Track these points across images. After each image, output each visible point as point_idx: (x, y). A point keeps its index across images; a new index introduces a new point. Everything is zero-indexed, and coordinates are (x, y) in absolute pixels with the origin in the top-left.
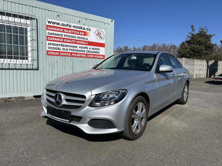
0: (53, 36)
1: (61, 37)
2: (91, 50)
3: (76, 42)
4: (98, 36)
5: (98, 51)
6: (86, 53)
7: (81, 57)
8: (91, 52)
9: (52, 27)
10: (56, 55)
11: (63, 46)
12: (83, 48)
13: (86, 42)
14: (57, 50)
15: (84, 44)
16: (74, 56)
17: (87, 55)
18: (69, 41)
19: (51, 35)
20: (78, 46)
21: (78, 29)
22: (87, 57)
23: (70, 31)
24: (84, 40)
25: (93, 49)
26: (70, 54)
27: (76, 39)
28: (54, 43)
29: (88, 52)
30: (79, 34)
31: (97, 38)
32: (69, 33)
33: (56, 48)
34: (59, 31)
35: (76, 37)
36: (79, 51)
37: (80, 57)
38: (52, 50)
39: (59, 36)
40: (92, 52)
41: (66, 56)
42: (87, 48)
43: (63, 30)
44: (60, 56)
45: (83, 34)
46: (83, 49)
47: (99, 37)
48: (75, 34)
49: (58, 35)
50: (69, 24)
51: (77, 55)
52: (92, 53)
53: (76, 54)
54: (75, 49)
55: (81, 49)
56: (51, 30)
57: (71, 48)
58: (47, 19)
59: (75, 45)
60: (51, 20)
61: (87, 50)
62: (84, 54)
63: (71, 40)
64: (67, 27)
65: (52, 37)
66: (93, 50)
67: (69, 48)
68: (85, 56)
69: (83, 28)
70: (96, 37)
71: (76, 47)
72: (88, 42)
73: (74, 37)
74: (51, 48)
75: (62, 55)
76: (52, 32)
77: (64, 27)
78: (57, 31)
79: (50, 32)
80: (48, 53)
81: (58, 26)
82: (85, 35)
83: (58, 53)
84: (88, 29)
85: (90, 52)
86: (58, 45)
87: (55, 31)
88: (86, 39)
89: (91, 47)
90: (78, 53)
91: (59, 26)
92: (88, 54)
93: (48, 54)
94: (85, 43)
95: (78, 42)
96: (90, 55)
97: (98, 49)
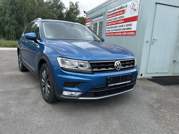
1: (112, 21)
2: (126, 27)
3: (117, 22)
4: (132, 9)
5: (130, 27)
6: (122, 31)
10: (109, 35)
16: (115, 35)
18: (114, 23)
20: (118, 25)
21: (120, 10)
22: (122, 35)
23: (115, 14)
24: (122, 18)
25: (127, 25)
26: (114, 33)
27: (118, 19)
28: (109, 27)
30: (120, 14)
31: (131, 11)
36: (118, 30)
37: (118, 35)
40: (126, 29)
41: (112, 35)
42: (122, 26)
43: (113, 15)
44: (110, 35)
45: (122, 12)
46: (120, 28)
48: (118, 15)
49: (110, 20)
50: (115, 9)
53: (117, 33)
54: (117, 28)
57: (115, 29)
60: (109, 11)
62: (120, 32)
63: (115, 21)
65: (108, 23)
67: (113, 29)
68: (121, 34)
69: (122, 7)
71: (117, 27)
72: (124, 19)
73: (116, 18)
79: (108, 19)
81: (111, 13)
82: (123, 14)
84: (125, 6)
89: (125, 24)
94: (121, 21)
95: (118, 22)
96: (124, 32)
97: (131, 25)
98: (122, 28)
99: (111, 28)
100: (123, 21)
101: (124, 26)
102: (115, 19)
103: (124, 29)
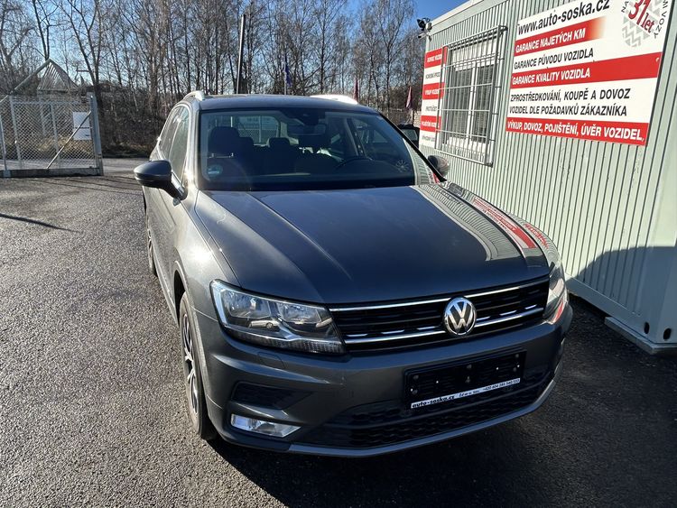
0: (521, 70)
1: (533, 68)
2: (598, 103)
3: (560, 76)
4: (635, 21)
5: (621, 103)
6: (579, 117)
8: (595, 111)
9: (522, 42)
10: (519, 130)
12: (574, 96)
13: (586, 67)
16: (547, 133)
17: (579, 130)
18: (545, 78)
20: (564, 89)
21: (573, 22)
22: (580, 137)
23: (552, 39)
24: (584, 60)
25: (604, 94)
26: (541, 125)
29: (584, 112)
30: (574, 41)
31: (629, 31)
32: (550, 47)
35: (563, 57)
36: (563, 111)
37: (562, 135)
40: (598, 111)
41: (533, 132)
42: (583, 94)
43: (540, 43)
44: (524, 131)
45: (582, 33)
46: (572, 103)
47: (638, 23)
48: (563, 44)
49: (528, 63)
51: (558, 128)
52: (597, 118)
53: (555, 122)
54: (556, 103)
55: (568, 104)
57: (547, 103)
58: (519, 22)
59: (556, 88)
61: (585, 103)
62: (573, 122)
63: (548, 71)
66: (606, 102)
67: (541, 103)
68: (573, 130)
69: (585, 10)
70: (625, 28)
71: (556, 96)
72: (593, 66)
73: (556, 58)
74: (514, 110)
75: (527, 131)
76: (521, 59)
77: (542, 30)
78: (529, 51)
79: (518, 59)
80: (508, 125)
82: (587, 38)
83: (520, 125)
84: (600, 5)
85: (592, 110)
86: (523, 98)
87: (526, 52)
88: (587, 54)
89: (598, 87)
90: (558, 122)
91: (535, 32)
92: (584, 122)
94: (579, 74)
95: (564, 76)
96: (590, 123)
97: (625, 94)
98: (581, 102)
99: (531, 97)
100: (588, 74)
101: (590, 95)
102: (547, 60)
103: (590, 111)
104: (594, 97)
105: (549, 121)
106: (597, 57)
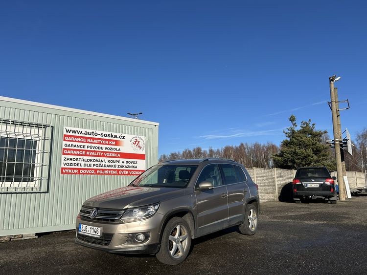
0: (72, 148)
1: (83, 149)
2: (125, 164)
3: (103, 154)
5: (135, 165)
6: (117, 168)
7: (110, 174)
9: (71, 136)
10: (77, 173)
11: (85, 160)
12: (113, 161)
13: (117, 153)
14: (76, 167)
15: (115, 157)
16: (99, 174)
17: (118, 172)
18: (93, 154)
19: (69, 148)
20: (106, 159)
21: (107, 138)
22: (119, 174)
23: (96, 141)
24: (116, 151)
25: (127, 162)
26: (94, 171)
27: (104, 150)
28: (73, 157)
29: (119, 167)
30: (109, 144)
31: (134, 147)
32: (95, 143)
33: (74, 165)
34: (80, 142)
35: (104, 148)
36: (108, 166)
37: (108, 174)
38: (69, 167)
39: (80, 148)
40: (126, 167)
41: (89, 173)
42: (119, 162)
43: (87, 140)
44: (79, 173)
45: (114, 143)
46: (113, 164)
47: (137, 146)
48: (103, 144)
49: (78, 146)
50: (95, 132)
51: (105, 172)
52: (126, 169)
53: (103, 170)
54: (102, 163)
55: (110, 164)
56: (70, 141)
57: (96, 163)
58: (65, 127)
59: (102, 159)
60: (70, 129)
61: (119, 164)
62: (114, 170)
63: (97, 152)
64: (92, 136)
65: (70, 150)
66: (128, 164)
67: (92, 163)
68: (115, 172)
69: (114, 136)
70: (132, 146)
71: (103, 161)
72: (121, 153)
74: (68, 164)
75: (83, 173)
76: (71, 143)
77: (88, 136)
78: (78, 142)
79: (68, 143)
80: (63, 171)
81: (79, 135)
82: (116, 145)
83: (76, 171)
84: (121, 137)
85: (123, 167)
86: (77, 160)
87: (76, 141)
88: (118, 149)
89: (125, 160)
90: (106, 170)
91: (82, 135)
92: (119, 170)
93: (62, 173)
94: (116, 155)
95: (106, 154)
96: (123, 170)
97: (135, 163)
98: (117, 164)
99: (83, 160)
100: (119, 155)
101: (121, 162)
104: (123, 162)
105: (100, 170)
106: (122, 151)
